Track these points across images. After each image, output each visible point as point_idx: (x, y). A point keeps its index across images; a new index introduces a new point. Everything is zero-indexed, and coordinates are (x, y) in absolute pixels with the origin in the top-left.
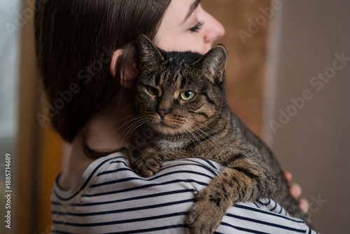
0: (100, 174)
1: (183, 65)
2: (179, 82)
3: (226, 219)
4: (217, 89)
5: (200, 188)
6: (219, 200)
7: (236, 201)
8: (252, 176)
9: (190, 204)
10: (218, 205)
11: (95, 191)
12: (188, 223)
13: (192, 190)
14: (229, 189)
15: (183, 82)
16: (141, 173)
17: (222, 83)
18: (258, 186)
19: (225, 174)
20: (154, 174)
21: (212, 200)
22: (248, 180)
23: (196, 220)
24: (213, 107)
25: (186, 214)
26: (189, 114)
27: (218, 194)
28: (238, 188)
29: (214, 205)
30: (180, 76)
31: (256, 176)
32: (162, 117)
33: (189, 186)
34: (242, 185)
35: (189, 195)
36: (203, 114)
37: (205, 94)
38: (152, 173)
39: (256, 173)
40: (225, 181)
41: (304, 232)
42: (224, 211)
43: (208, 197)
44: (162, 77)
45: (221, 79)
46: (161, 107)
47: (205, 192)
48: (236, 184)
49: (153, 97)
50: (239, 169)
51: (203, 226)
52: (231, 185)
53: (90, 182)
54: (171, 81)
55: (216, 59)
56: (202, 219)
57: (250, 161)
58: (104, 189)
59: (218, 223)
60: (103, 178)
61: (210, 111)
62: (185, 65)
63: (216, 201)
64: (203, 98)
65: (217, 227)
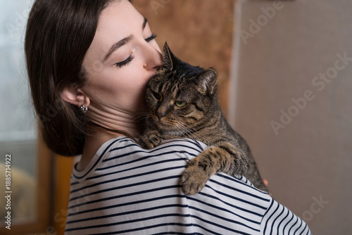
0: (111, 151)
1: (182, 79)
2: (175, 93)
3: (209, 183)
4: (206, 100)
5: (191, 157)
6: (206, 166)
7: (218, 171)
8: (231, 153)
9: (183, 169)
10: (205, 169)
11: (106, 164)
12: (181, 184)
13: (184, 159)
14: (214, 159)
15: (179, 93)
16: (145, 147)
17: (213, 95)
18: (235, 161)
19: (211, 149)
20: (155, 146)
21: (200, 165)
22: (228, 156)
23: (187, 179)
24: (202, 113)
25: (180, 176)
26: (181, 119)
27: (205, 161)
28: (220, 160)
29: (201, 169)
30: (177, 88)
31: (234, 154)
32: (159, 119)
33: (183, 155)
34: (223, 158)
35: (182, 163)
36: (192, 118)
37: (195, 104)
38: (153, 146)
39: (234, 152)
40: (211, 153)
41: (268, 201)
42: (209, 175)
43: (197, 164)
44: (164, 86)
45: (211, 93)
46: (159, 111)
47: (195, 160)
48: (219, 157)
49: (156, 100)
50: (221, 147)
51: (192, 184)
52: (215, 157)
53: (103, 158)
54: (169, 91)
55: (208, 78)
56: (192, 179)
57: (230, 145)
58: (114, 162)
59: (204, 185)
60: (114, 154)
61: (199, 116)
62: (184, 79)
63: (203, 166)
64: (193, 107)
65: (202, 187)
